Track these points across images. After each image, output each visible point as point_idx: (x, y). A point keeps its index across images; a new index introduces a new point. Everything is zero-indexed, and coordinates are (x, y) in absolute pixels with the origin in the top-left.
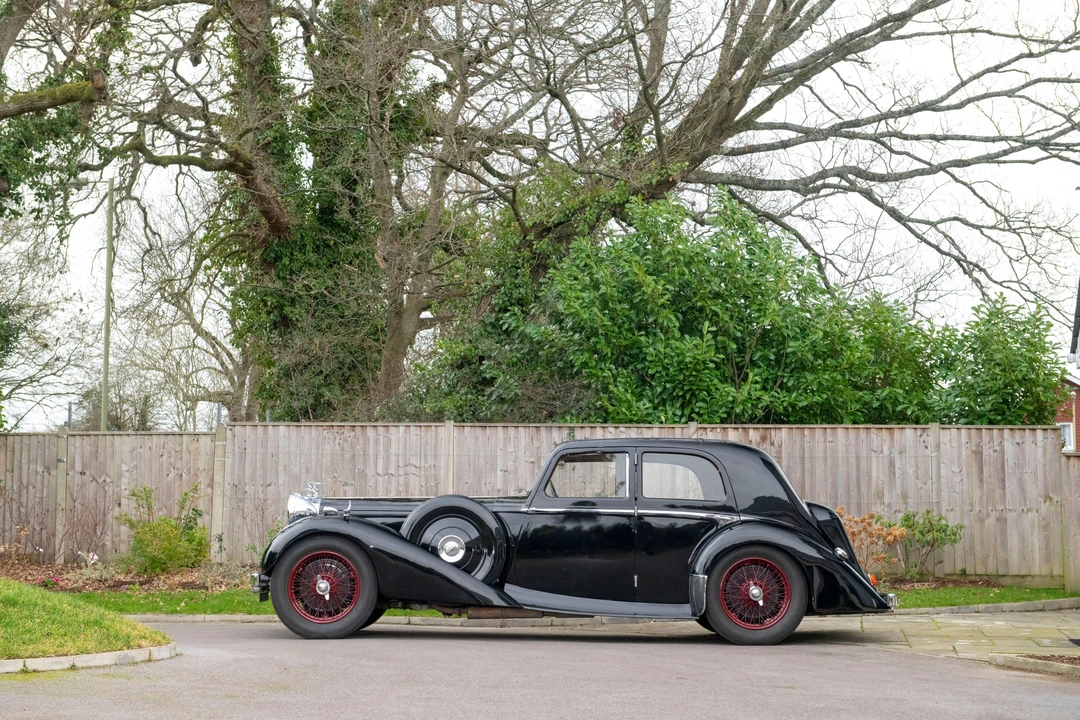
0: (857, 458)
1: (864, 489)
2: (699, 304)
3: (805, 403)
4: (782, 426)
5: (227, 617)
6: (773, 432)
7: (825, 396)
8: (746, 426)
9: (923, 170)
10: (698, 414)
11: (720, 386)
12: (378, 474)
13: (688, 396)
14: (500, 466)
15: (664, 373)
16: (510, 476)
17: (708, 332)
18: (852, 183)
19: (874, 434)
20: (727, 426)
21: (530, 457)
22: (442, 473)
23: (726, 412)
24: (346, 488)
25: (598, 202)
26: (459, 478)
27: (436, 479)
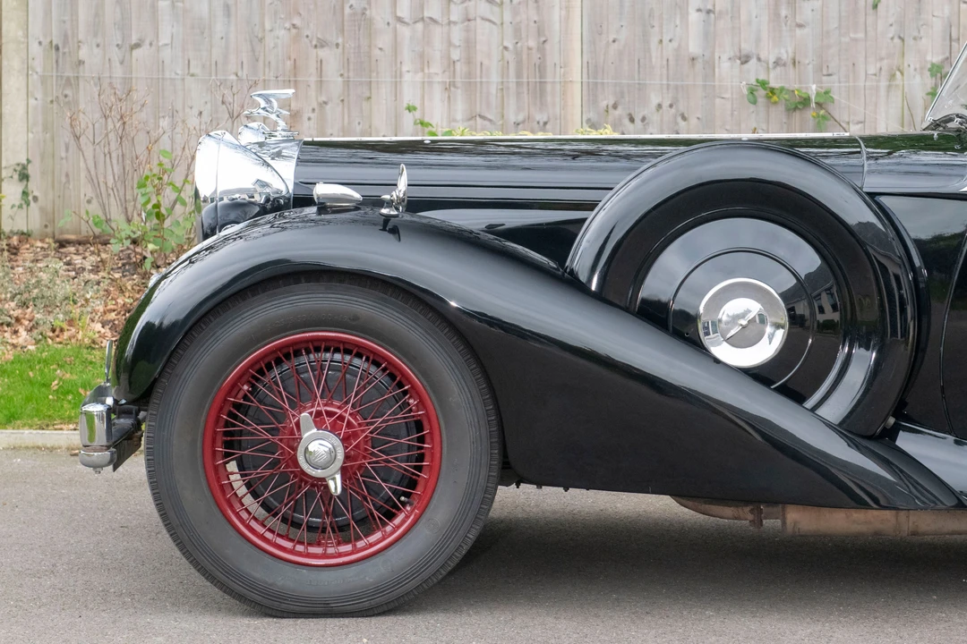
5: (28, 436)
12: (400, 20)
16: (721, 24)
22: (556, 17)
24: (323, 53)
26: (596, 29)
27: (540, 32)
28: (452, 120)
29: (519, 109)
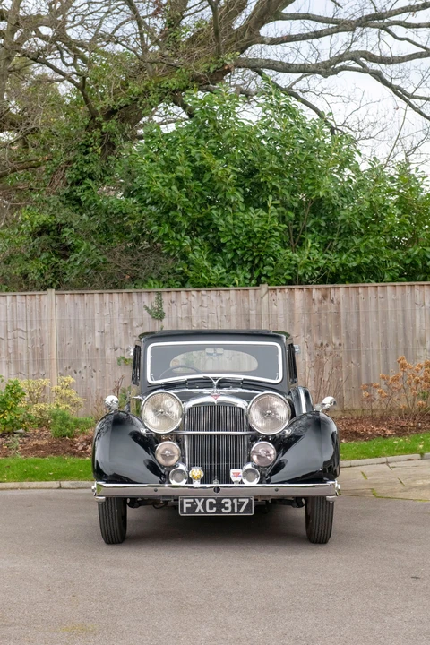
0: (404, 311)
1: (409, 338)
2: (262, 180)
3: (355, 264)
4: (340, 285)
6: (332, 291)
7: (371, 257)
8: (309, 286)
9: (422, 53)
10: (266, 276)
11: (282, 251)
13: (256, 262)
14: (97, 328)
15: (233, 242)
16: (107, 337)
17: (272, 205)
18: (363, 66)
19: (417, 290)
20: (293, 287)
21: (124, 319)
22: (47, 336)
23: (290, 274)
25: (160, 87)
26: (62, 339)
27: (41, 341)
28: (9, 375)
29: (34, 370)
